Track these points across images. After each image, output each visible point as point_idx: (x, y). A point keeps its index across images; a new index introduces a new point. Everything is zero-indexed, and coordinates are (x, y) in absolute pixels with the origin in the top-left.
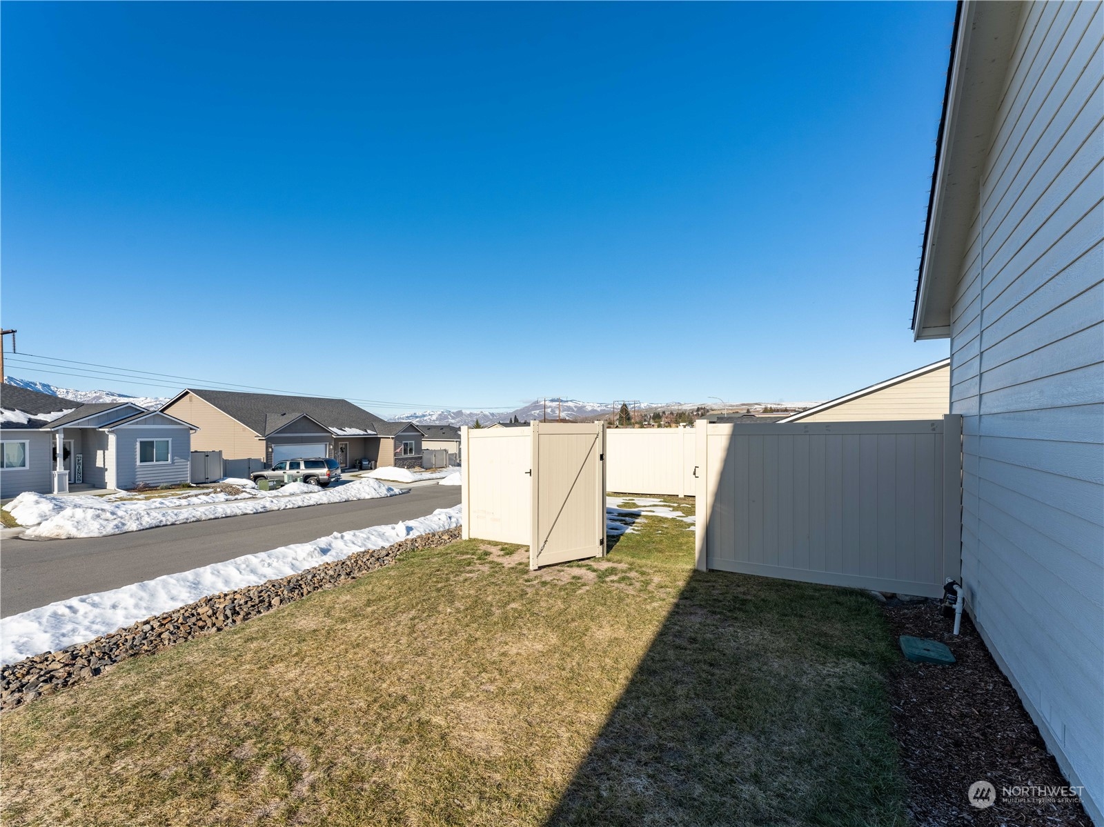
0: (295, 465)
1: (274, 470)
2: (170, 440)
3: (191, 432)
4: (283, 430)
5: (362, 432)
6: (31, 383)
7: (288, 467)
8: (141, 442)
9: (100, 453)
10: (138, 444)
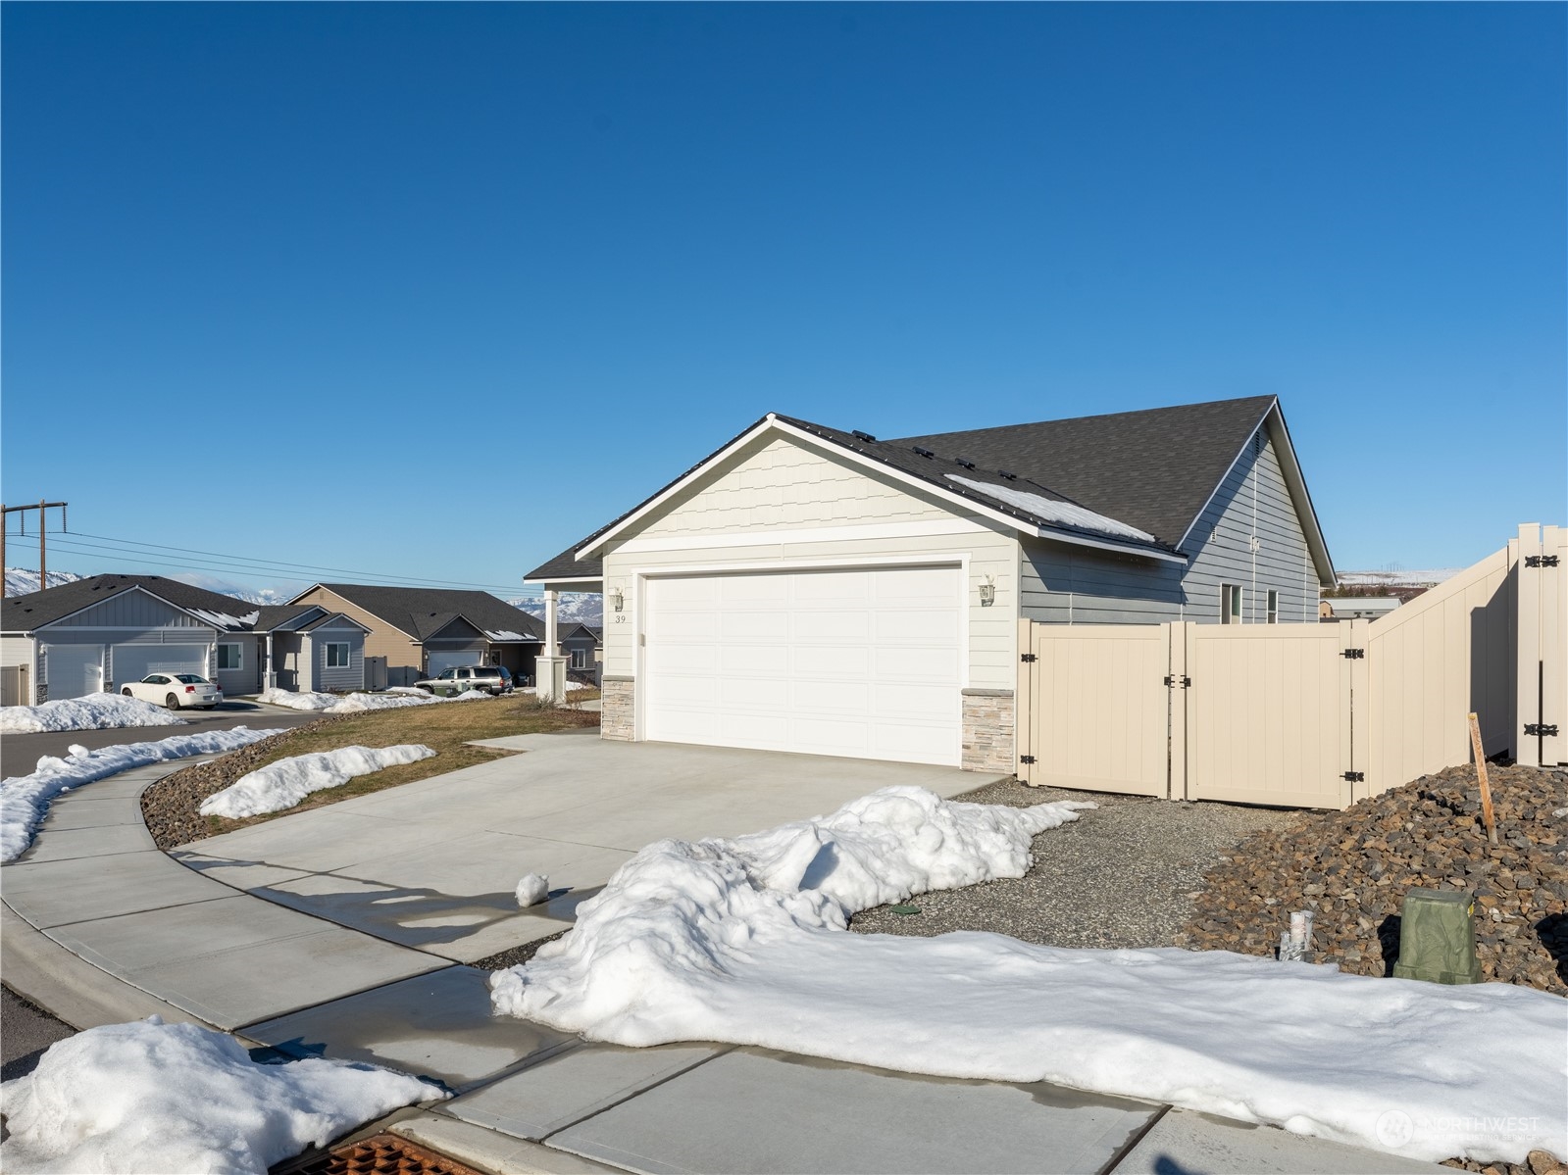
0: (464, 674)
1: (440, 679)
2: (349, 643)
3: (366, 635)
4: (439, 634)
5: (520, 637)
7: (456, 676)
8: (329, 646)
9: (290, 657)
10: (326, 647)
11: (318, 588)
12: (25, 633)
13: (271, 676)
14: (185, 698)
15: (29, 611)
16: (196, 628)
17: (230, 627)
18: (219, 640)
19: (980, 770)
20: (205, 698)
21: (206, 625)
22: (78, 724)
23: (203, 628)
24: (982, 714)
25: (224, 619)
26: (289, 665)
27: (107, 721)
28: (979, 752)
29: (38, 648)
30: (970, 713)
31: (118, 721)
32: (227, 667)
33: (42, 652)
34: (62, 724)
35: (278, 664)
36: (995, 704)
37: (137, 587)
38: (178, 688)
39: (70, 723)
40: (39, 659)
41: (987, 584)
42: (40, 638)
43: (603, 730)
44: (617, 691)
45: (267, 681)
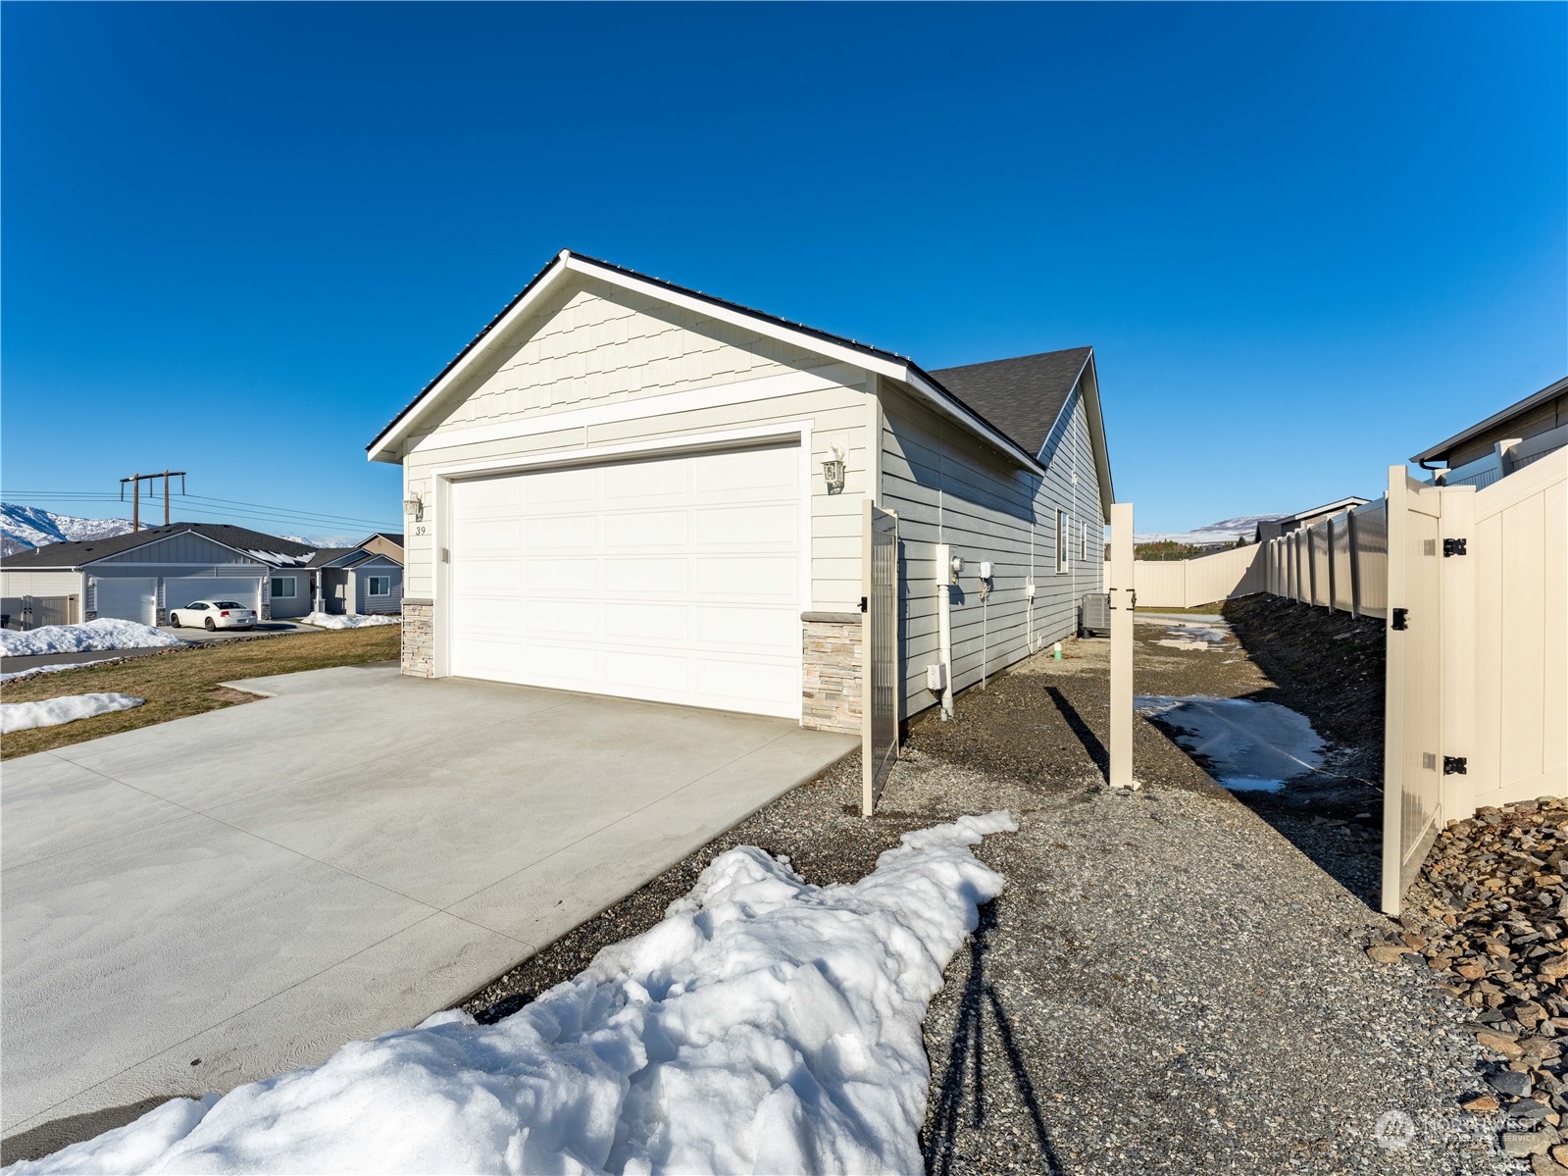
2: (389, 577)
6: (16, 507)
8: (371, 579)
9: (339, 587)
10: (369, 580)
11: (377, 537)
12: (73, 568)
13: (320, 602)
14: (220, 621)
15: (89, 550)
16: (249, 565)
17: (284, 565)
18: (271, 575)
19: (827, 729)
20: (239, 621)
21: (258, 562)
22: (56, 648)
23: (255, 565)
24: (828, 648)
25: (281, 558)
26: (339, 594)
27: (95, 644)
28: (825, 703)
29: (87, 581)
30: (812, 648)
31: (108, 644)
32: (282, 595)
33: (90, 584)
34: (35, 648)
35: (328, 593)
36: (846, 634)
37: (189, 531)
38: (214, 613)
39: (45, 647)
40: (88, 590)
41: (833, 459)
42: (88, 572)
43: (403, 664)
44: (417, 618)
45: (316, 606)
